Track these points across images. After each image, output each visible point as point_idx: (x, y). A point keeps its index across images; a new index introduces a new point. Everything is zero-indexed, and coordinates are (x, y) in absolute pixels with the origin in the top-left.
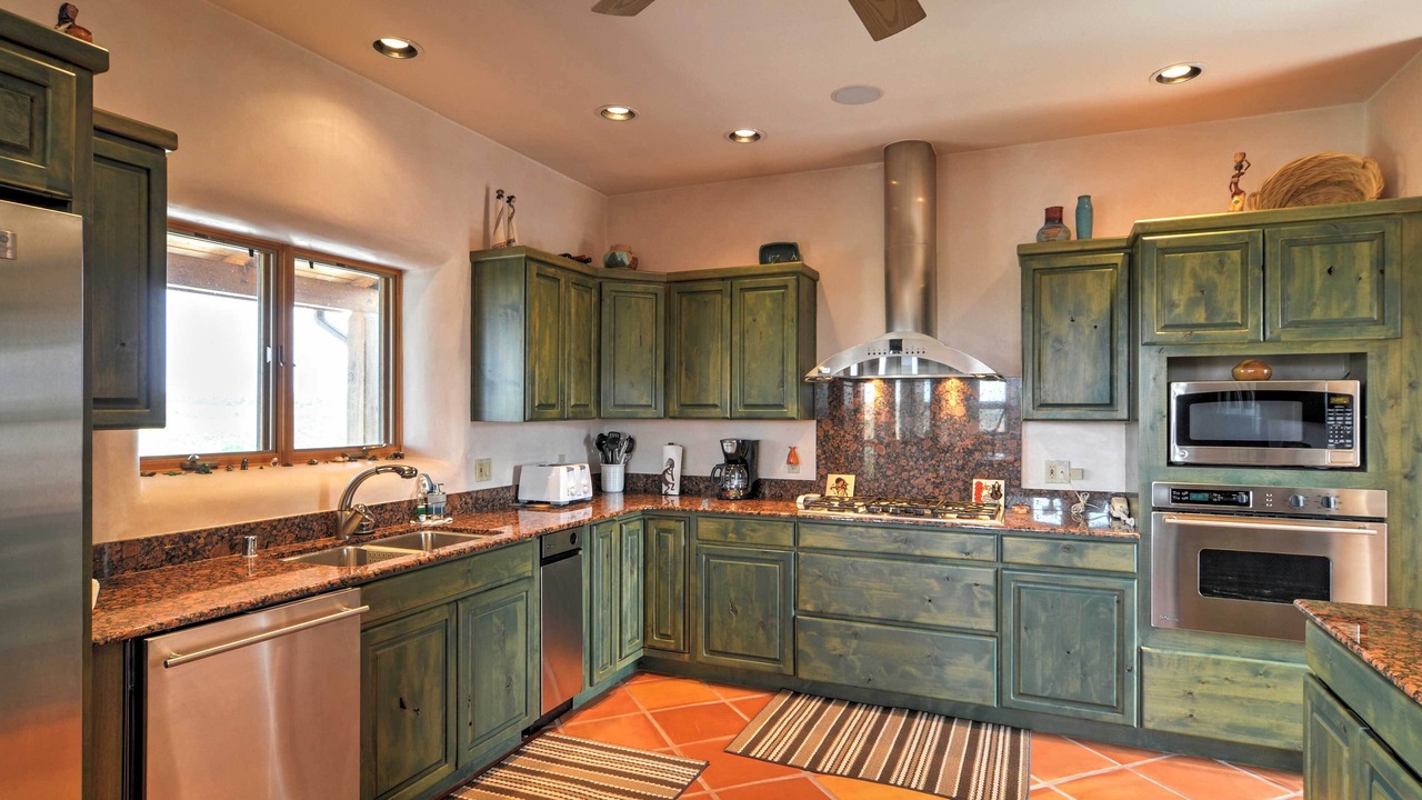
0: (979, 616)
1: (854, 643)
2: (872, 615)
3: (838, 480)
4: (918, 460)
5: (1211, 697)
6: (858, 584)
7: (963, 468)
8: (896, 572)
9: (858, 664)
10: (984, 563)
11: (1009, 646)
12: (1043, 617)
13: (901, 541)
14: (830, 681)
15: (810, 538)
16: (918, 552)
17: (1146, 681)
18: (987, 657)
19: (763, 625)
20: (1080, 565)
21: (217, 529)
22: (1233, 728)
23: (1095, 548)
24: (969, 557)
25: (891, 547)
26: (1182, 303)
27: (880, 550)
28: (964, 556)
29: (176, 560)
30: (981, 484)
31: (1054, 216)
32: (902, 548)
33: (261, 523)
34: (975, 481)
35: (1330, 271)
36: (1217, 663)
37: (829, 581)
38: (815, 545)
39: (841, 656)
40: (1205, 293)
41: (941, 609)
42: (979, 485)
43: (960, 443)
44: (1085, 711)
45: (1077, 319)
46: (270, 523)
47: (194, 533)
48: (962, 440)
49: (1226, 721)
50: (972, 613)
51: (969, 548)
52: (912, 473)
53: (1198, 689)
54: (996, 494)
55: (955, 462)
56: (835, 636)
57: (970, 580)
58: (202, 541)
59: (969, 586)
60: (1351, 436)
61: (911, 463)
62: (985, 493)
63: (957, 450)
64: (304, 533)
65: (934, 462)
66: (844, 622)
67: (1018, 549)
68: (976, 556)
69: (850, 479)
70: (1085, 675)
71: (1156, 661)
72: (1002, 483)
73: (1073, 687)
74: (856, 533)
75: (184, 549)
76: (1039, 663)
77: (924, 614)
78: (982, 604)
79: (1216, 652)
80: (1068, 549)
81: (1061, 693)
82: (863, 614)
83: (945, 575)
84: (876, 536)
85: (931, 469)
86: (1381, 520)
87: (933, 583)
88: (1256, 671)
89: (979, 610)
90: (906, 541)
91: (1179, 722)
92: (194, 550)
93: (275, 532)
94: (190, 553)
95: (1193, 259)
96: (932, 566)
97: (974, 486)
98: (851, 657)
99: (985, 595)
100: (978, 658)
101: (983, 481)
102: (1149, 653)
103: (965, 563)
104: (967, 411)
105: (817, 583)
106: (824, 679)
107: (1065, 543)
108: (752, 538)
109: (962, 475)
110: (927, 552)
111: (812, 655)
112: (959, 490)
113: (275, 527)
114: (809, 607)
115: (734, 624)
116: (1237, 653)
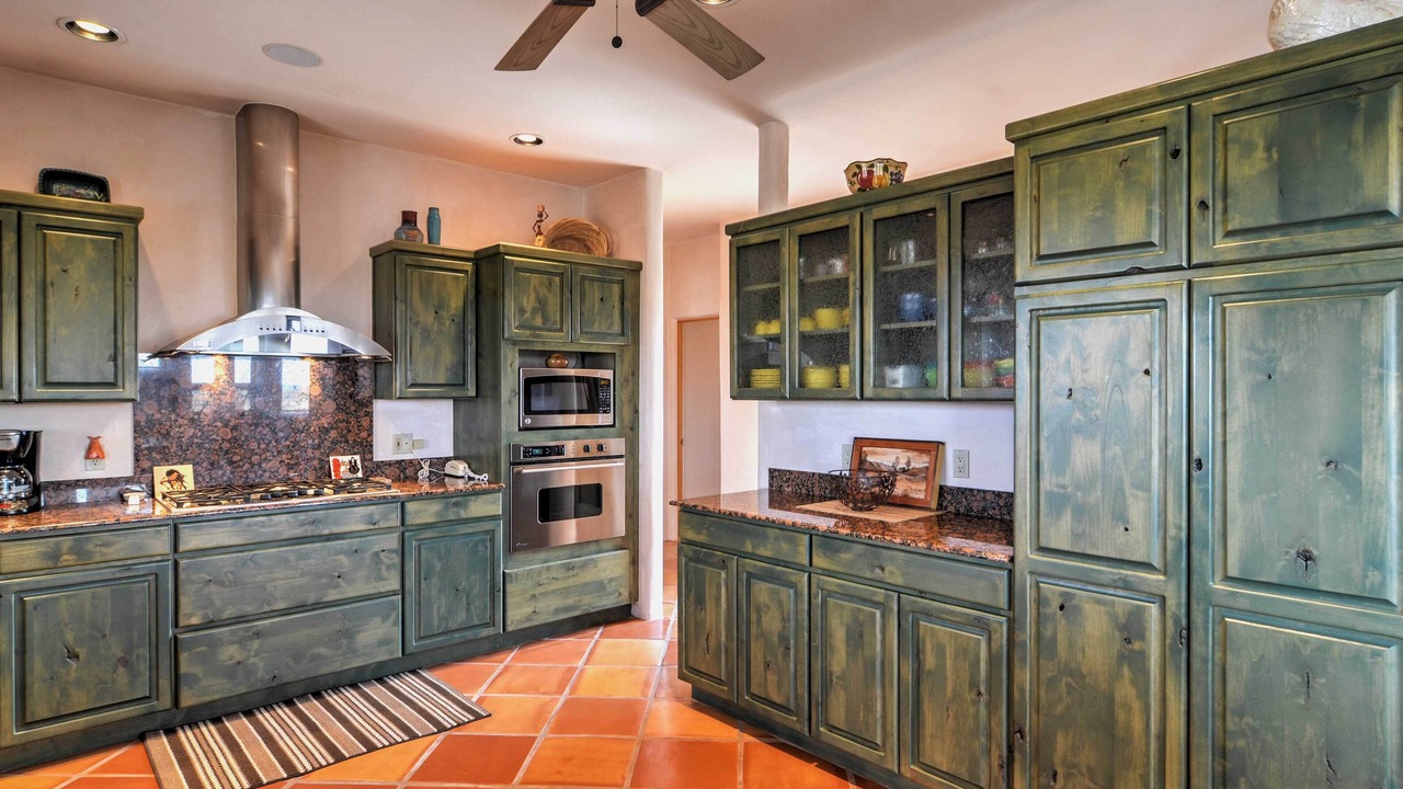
0: (386, 580)
1: (256, 644)
2: (276, 608)
3: (170, 473)
4: (270, 442)
5: (545, 594)
6: (260, 578)
7: (319, 447)
8: (303, 556)
9: (261, 665)
10: (389, 530)
11: (411, 599)
12: (438, 566)
13: (309, 523)
14: (224, 696)
15: (192, 540)
16: (326, 532)
17: (508, 595)
18: (394, 614)
19: (124, 662)
20: (465, 516)
22: (557, 611)
23: (475, 501)
24: (376, 527)
25: (298, 532)
26: (529, 310)
27: (285, 537)
28: (372, 527)
30: (338, 460)
31: (409, 218)
32: (310, 530)
34: (331, 458)
35: (602, 299)
36: (548, 568)
37: (222, 584)
38: (202, 546)
39: (239, 663)
40: (542, 304)
41: (350, 582)
42: (336, 461)
43: (315, 423)
44: (469, 634)
45: (440, 313)
48: (318, 419)
49: (553, 608)
50: (380, 578)
51: (376, 517)
52: (263, 457)
53: (539, 590)
54: (353, 469)
55: (310, 442)
56: (232, 643)
57: (377, 548)
59: (377, 554)
60: (609, 405)
61: (263, 446)
62: (343, 468)
63: (312, 429)
65: (288, 443)
66: (243, 626)
67: (417, 512)
68: (382, 524)
69: (186, 470)
70: (468, 604)
71: (514, 579)
72: (357, 457)
73: (461, 617)
74: (256, 524)
76: (436, 606)
77: (333, 591)
78: (389, 567)
79: (546, 561)
80: (456, 504)
81: (453, 626)
82: (267, 608)
83: (354, 548)
84: (281, 522)
85: (285, 450)
86: (621, 456)
87: (343, 558)
88: (569, 568)
89: (385, 573)
90: (313, 522)
91: (528, 619)
95: (535, 279)
96: (341, 542)
97: (331, 464)
98: (252, 660)
99: (391, 559)
100: (385, 618)
101: (341, 458)
102: (510, 574)
103: (375, 532)
104: (323, 390)
105: (206, 590)
106: (217, 697)
107: (454, 500)
108: (103, 554)
109: (317, 453)
110: (336, 530)
111: (201, 675)
112: (315, 469)
114: (195, 621)
115: (73, 674)
116: (558, 558)
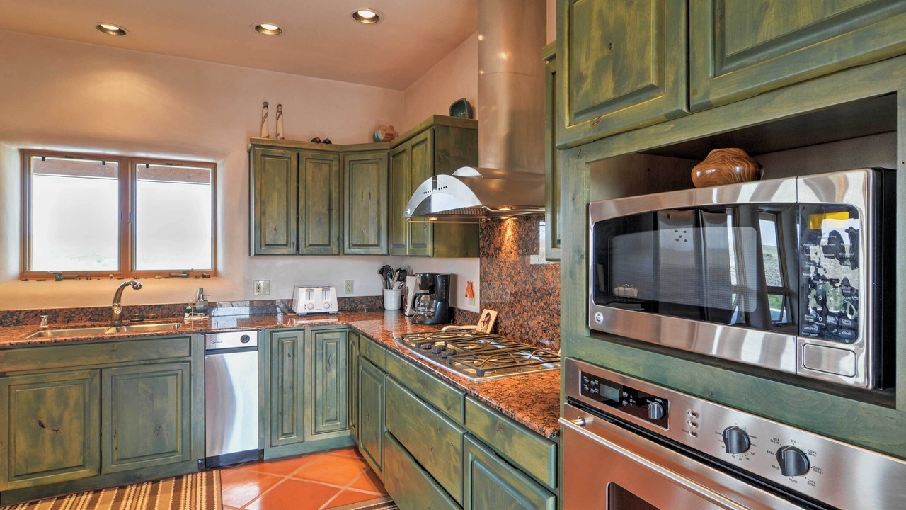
3: (487, 315)
16: (427, 396)
20: (509, 455)
21: (33, 311)
23: (520, 436)
24: (449, 412)
25: (417, 387)
29: (5, 324)
32: (421, 388)
33: (64, 309)
38: (391, 371)
46: (70, 310)
47: (17, 311)
51: (449, 402)
57: (449, 438)
58: (22, 315)
64: (96, 317)
67: (473, 416)
68: (452, 412)
75: (10, 319)
80: (502, 428)
83: (438, 425)
84: (412, 373)
92: (17, 320)
93: (73, 315)
94: (14, 321)
107: (502, 419)
110: (431, 398)
113: (74, 312)
